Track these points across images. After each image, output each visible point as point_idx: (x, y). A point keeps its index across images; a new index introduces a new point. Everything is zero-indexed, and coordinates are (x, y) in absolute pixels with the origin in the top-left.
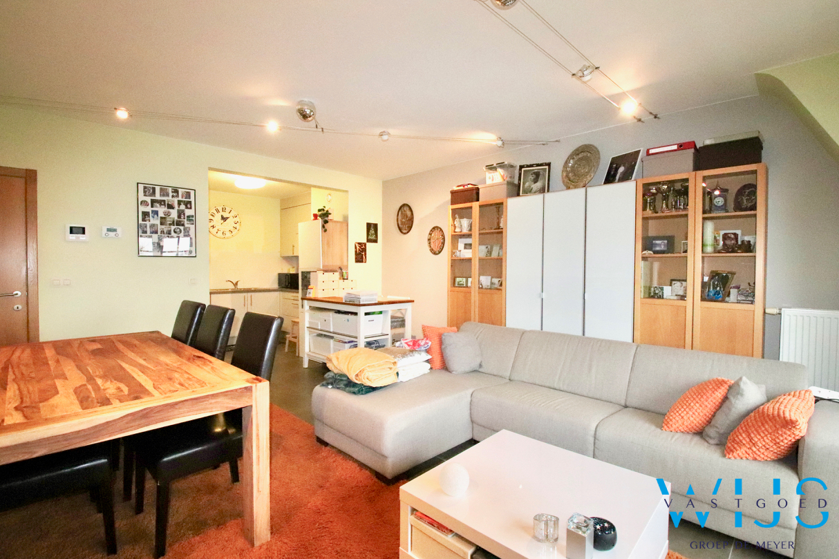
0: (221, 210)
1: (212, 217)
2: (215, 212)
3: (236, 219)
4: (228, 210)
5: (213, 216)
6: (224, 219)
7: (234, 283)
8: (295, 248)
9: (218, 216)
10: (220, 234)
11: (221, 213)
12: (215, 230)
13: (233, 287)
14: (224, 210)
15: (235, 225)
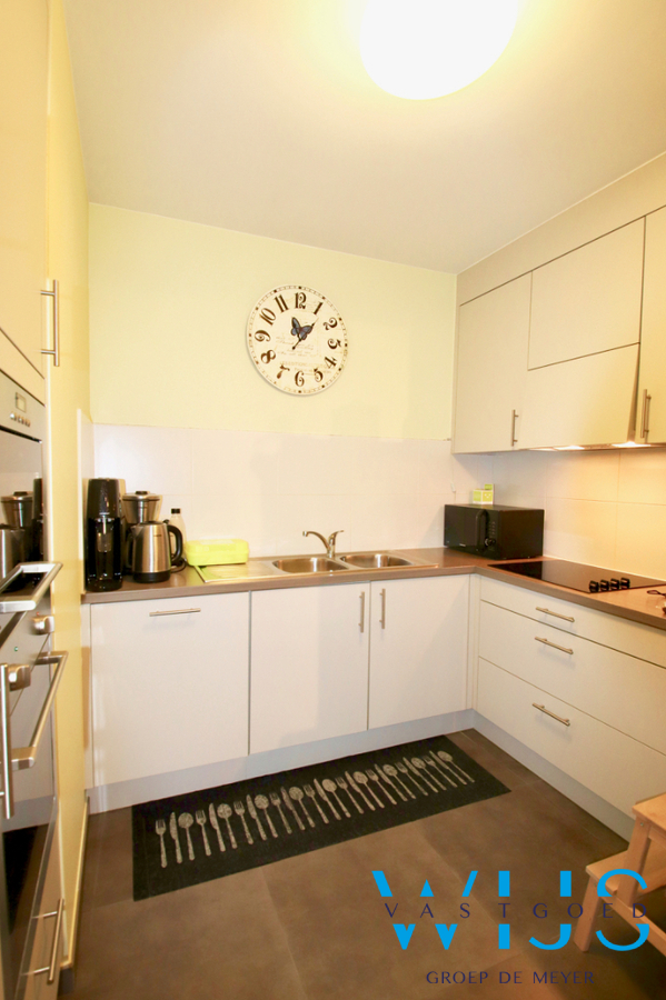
0: (291, 303)
1: (264, 326)
2: (275, 307)
3: (335, 334)
4: (312, 302)
5: (267, 319)
6: (301, 331)
7: (327, 537)
8: (517, 420)
9: (283, 323)
10: (288, 377)
11: (293, 312)
12: (274, 367)
13: (323, 550)
14: (300, 302)
15: (331, 354)
